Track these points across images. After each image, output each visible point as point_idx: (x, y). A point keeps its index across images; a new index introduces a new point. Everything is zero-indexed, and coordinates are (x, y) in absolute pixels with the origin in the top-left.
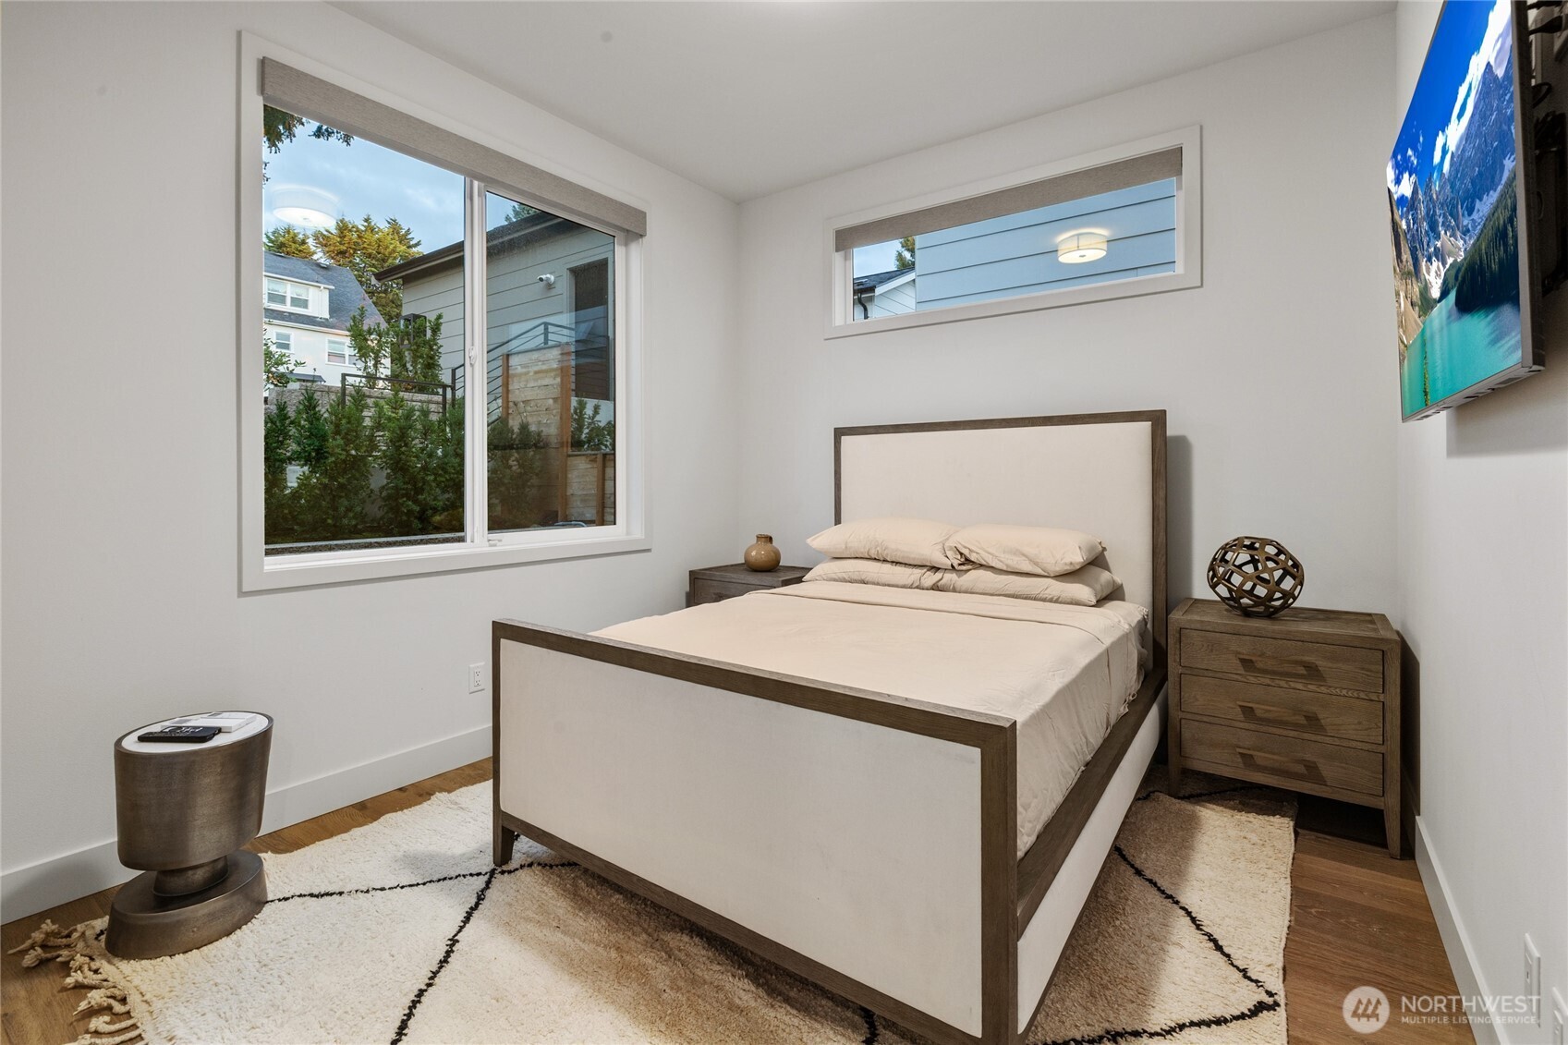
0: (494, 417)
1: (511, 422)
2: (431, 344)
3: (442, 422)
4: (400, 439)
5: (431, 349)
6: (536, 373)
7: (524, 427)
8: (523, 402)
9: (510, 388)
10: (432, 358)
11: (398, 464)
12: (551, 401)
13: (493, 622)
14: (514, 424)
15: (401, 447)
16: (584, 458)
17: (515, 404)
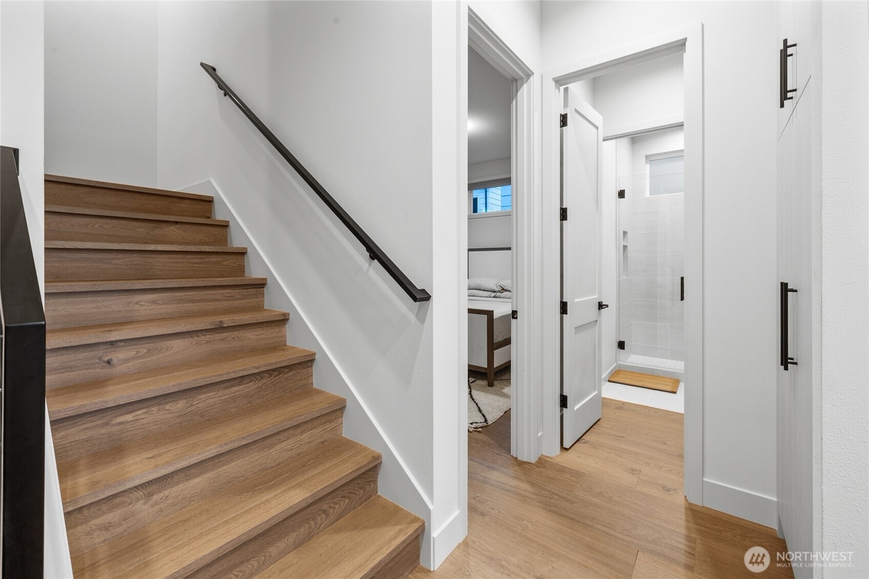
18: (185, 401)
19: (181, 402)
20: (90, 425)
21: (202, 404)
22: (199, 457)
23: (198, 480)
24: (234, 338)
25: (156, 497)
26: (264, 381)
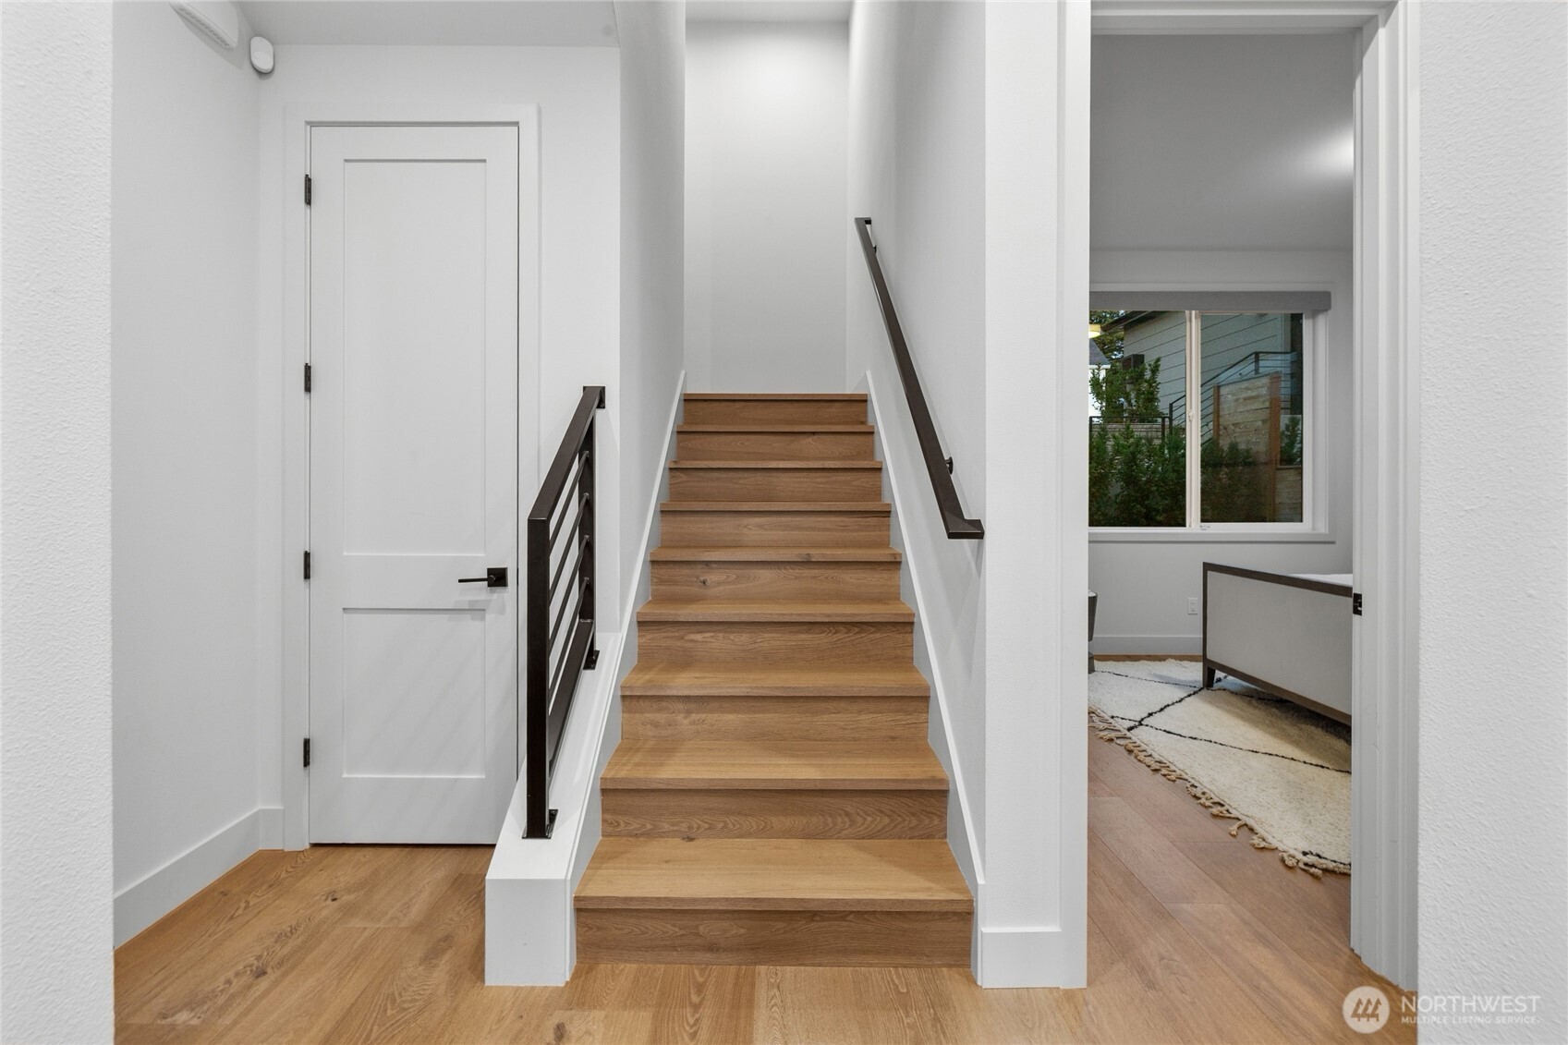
0: (1206, 438)
1: (1221, 442)
2: (1152, 382)
3: (1162, 447)
4: (1132, 460)
5: (1151, 386)
6: (1245, 399)
7: (1233, 447)
8: (1233, 425)
9: (1221, 413)
10: (1152, 393)
11: (1130, 479)
12: (1260, 423)
13: (1204, 563)
14: (1225, 444)
15: (1132, 466)
16: (1292, 471)
17: (1225, 428)
18: (748, 635)
19: (744, 635)
20: (670, 634)
21: (766, 644)
22: (729, 690)
23: (731, 717)
24: (827, 578)
25: (694, 716)
26: (839, 636)
